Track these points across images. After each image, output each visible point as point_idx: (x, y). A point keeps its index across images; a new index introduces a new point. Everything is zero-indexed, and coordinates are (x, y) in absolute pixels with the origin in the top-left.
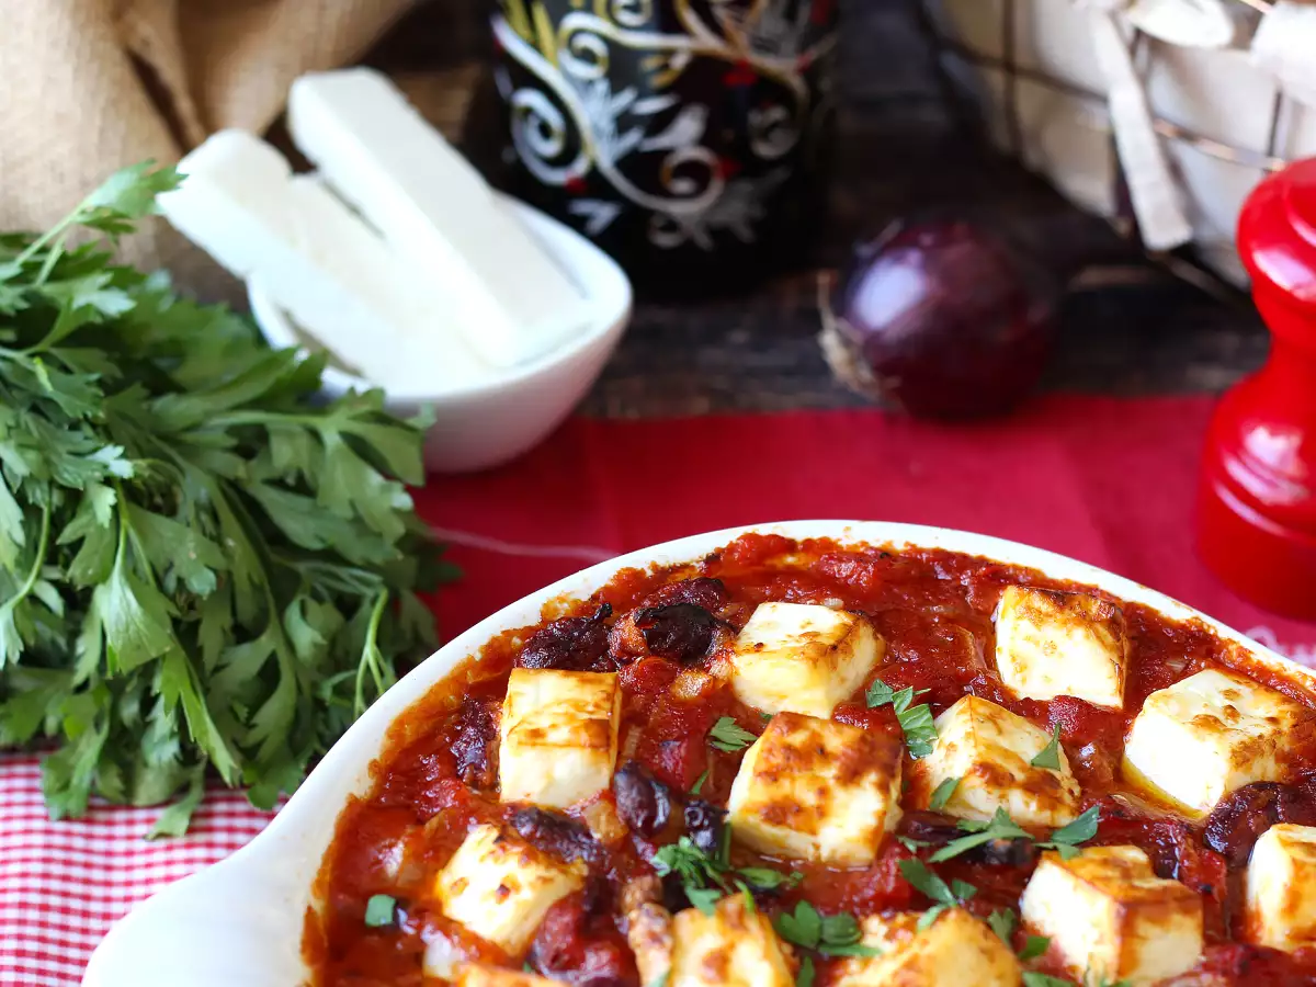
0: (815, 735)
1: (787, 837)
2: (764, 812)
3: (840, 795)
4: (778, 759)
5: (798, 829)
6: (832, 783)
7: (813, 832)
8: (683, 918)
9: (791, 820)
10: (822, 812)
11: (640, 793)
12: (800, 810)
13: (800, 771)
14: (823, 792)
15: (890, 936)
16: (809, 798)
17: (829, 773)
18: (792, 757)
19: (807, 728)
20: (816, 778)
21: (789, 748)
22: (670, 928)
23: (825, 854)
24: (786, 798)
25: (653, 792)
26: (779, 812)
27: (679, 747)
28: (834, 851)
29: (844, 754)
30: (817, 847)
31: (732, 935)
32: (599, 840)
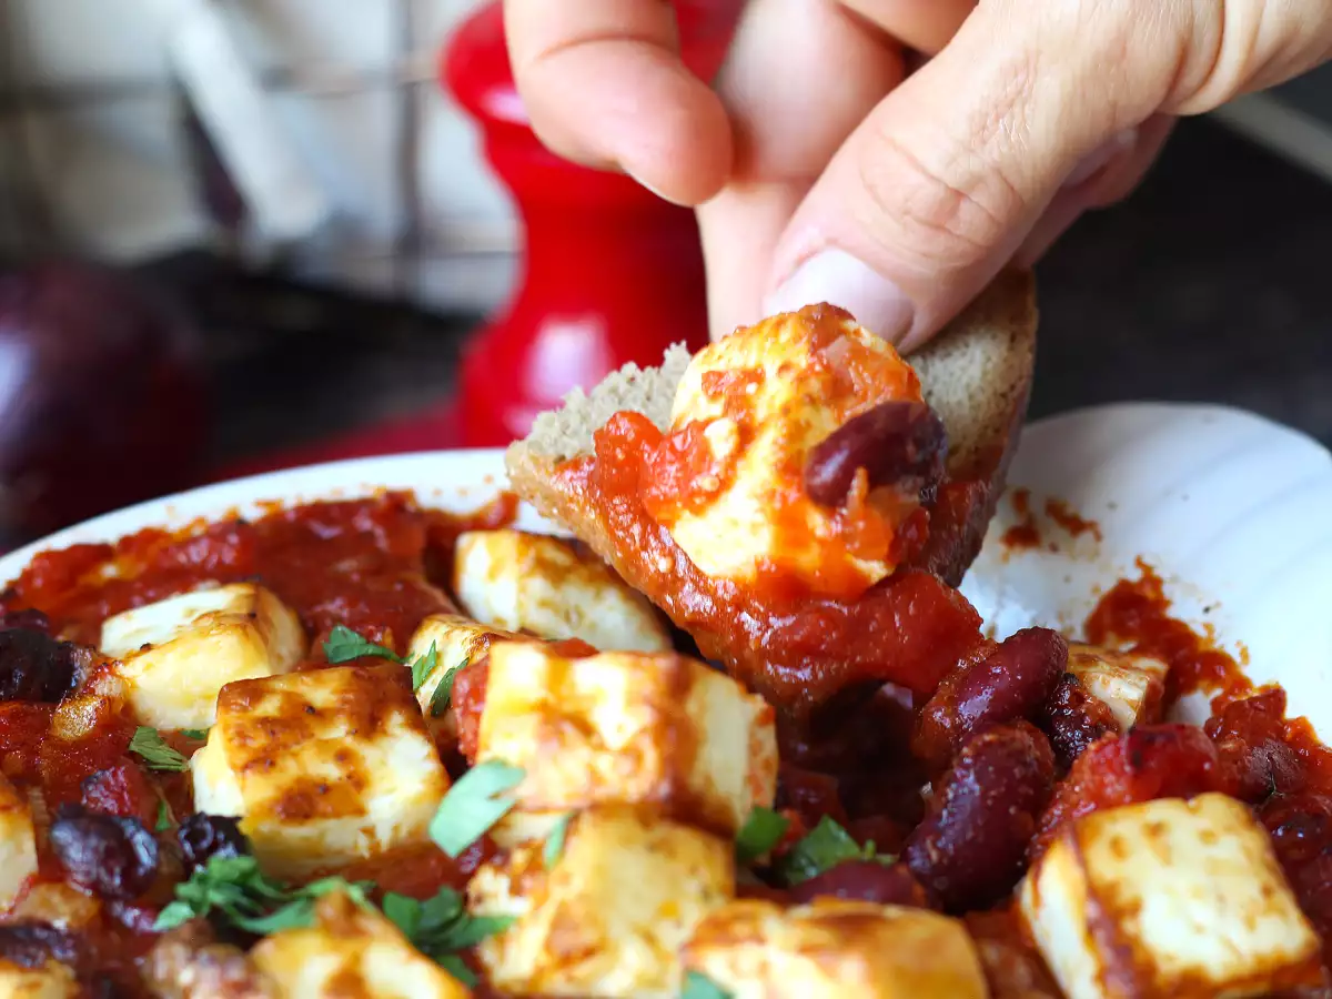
0: (288, 696)
1: (322, 835)
2: (279, 809)
3: (370, 755)
4: (260, 741)
5: (337, 815)
6: (349, 742)
7: (360, 811)
8: (265, 951)
9: (323, 806)
10: (358, 782)
11: (101, 835)
12: (326, 789)
13: (297, 743)
14: (343, 756)
15: (516, 890)
16: (332, 772)
17: (339, 732)
18: (277, 729)
19: (272, 692)
20: (324, 745)
21: (265, 722)
22: (253, 969)
23: (384, 837)
24: (299, 781)
25: (121, 831)
26: (301, 803)
27: (114, 774)
28: (396, 829)
29: (345, 702)
30: (369, 832)
31: (351, 946)
32: (68, 926)
